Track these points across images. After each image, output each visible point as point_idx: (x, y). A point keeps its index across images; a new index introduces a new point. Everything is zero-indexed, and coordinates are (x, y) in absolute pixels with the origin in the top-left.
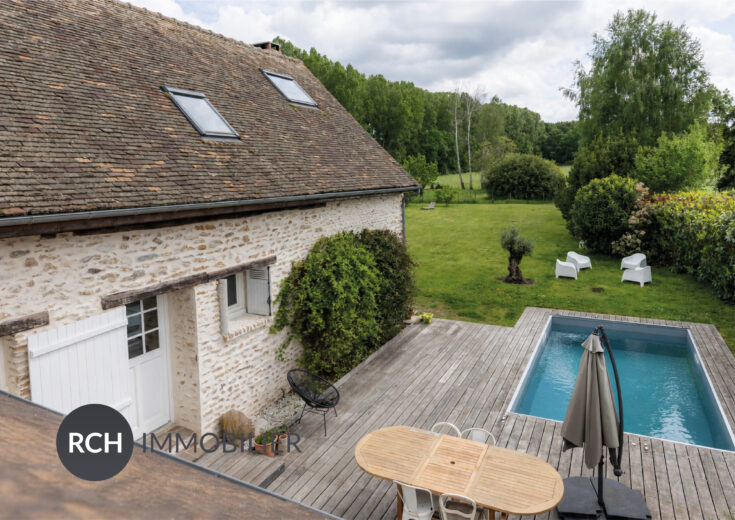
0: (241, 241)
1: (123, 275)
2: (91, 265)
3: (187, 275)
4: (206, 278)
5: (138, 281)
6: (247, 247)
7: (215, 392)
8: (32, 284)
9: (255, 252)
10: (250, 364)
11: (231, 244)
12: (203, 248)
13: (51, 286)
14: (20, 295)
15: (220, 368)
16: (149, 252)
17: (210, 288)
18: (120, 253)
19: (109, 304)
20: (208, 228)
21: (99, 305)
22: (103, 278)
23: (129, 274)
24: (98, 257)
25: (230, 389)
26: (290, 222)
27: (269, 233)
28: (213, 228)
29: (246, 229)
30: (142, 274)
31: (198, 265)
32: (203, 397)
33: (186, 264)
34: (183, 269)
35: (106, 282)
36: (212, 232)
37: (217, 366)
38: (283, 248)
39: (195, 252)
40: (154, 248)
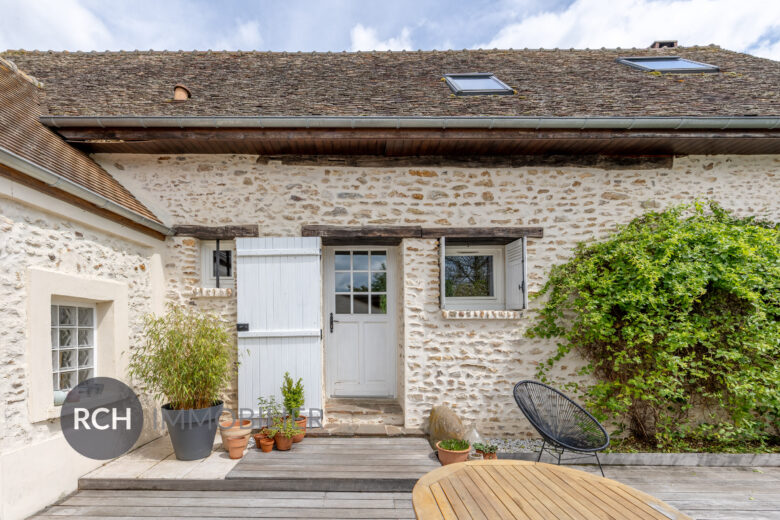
0: (479, 199)
1: (324, 209)
2: (295, 192)
3: (397, 224)
4: (421, 234)
5: (339, 218)
6: (489, 207)
7: (428, 375)
8: (247, 199)
9: (501, 217)
10: (485, 364)
11: (461, 200)
12: (418, 197)
13: (261, 205)
14: (240, 206)
15: (435, 350)
16: (352, 191)
17: (427, 246)
18: (321, 187)
19: (307, 232)
20: (426, 174)
21: (299, 230)
22: (305, 207)
23: (331, 209)
24: (300, 186)
25: (451, 383)
26: (576, 184)
27: (531, 195)
28: (434, 174)
29: (489, 184)
30: (343, 212)
31: (412, 217)
32: (408, 374)
33: (396, 212)
34: (391, 216)
35: (308, 213)
36: (432, 180)
37: (432, 345)
38: (557, 220)
39: (409, 201)
40: (356, 187)
